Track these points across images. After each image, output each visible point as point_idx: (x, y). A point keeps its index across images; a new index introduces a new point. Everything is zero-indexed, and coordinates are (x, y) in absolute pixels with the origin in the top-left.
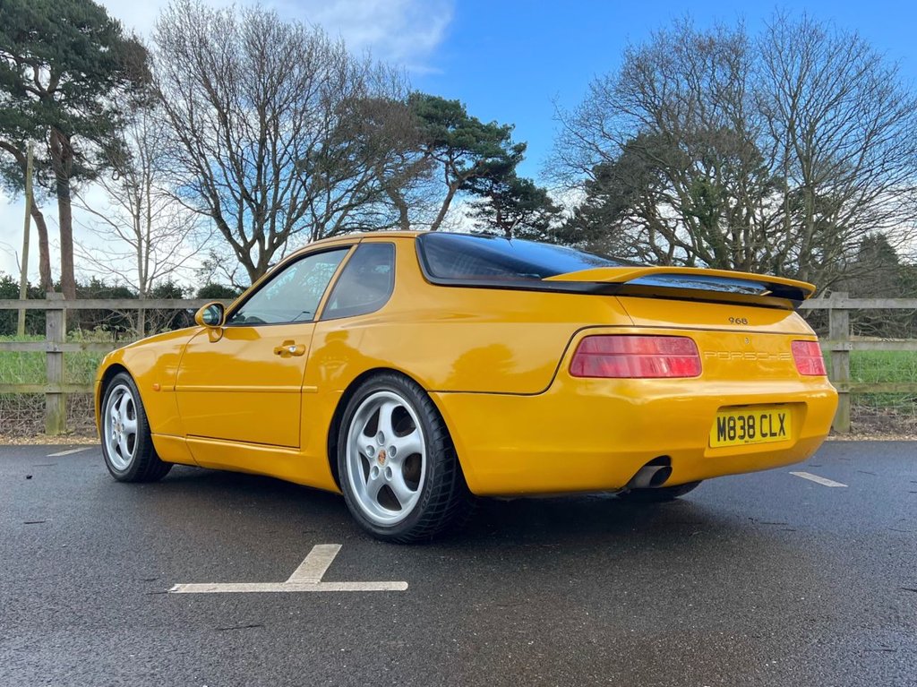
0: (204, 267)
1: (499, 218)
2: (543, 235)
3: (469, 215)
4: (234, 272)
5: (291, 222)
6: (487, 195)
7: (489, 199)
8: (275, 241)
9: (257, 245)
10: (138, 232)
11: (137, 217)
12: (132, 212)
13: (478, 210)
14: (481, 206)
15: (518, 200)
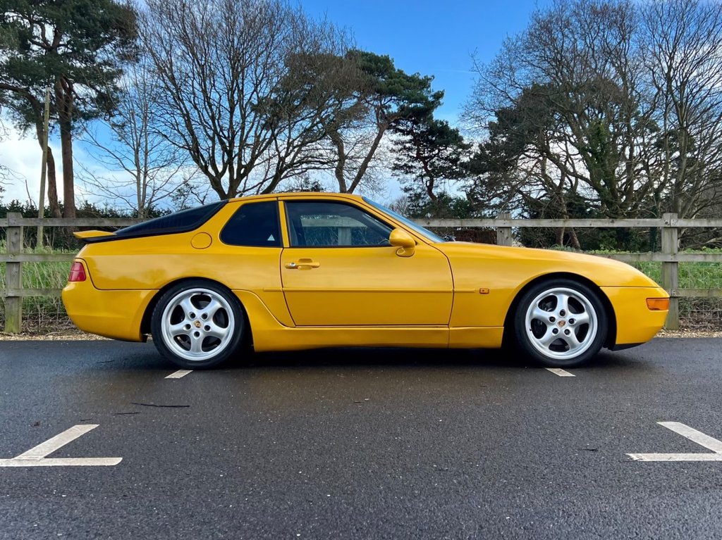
1: (418, 153)
2: (454, 167)
5: (254, 158)
6: (408, 134)
7: (409, 137)
8: (242, 172)
9: (227, 174)
10: (137, 165)
11: (137, 152)
12: (134, 149)
13: (400, 147)
14: (403, 143)
15: (434, 138)
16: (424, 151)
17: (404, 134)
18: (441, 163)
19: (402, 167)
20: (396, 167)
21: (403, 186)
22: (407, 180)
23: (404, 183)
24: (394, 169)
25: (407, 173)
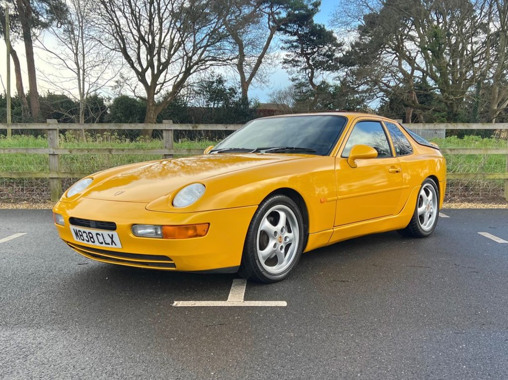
0: (117, 84)
1: (302, 51)
2: (330, 62)
3: (283, 48)
4: (136, 87)
5: (170, 56)
6: (295, 35)
7: (295, 38)
8: (161, 68)
9: (149, 71)
10: (77, 64)
11: (76, 54)
12: (73, 51)
13: (288, 45)
14: (290, 42)
15: (315, 38)
16: (307, 49)
17: (292, 35)
18: (320, 58)
19: (290, 61)
20: (286, 62)
21: (291, 77)
22: (294, 72)
23: (292, 74)
24: (285, 63)
25: (294, 66)
